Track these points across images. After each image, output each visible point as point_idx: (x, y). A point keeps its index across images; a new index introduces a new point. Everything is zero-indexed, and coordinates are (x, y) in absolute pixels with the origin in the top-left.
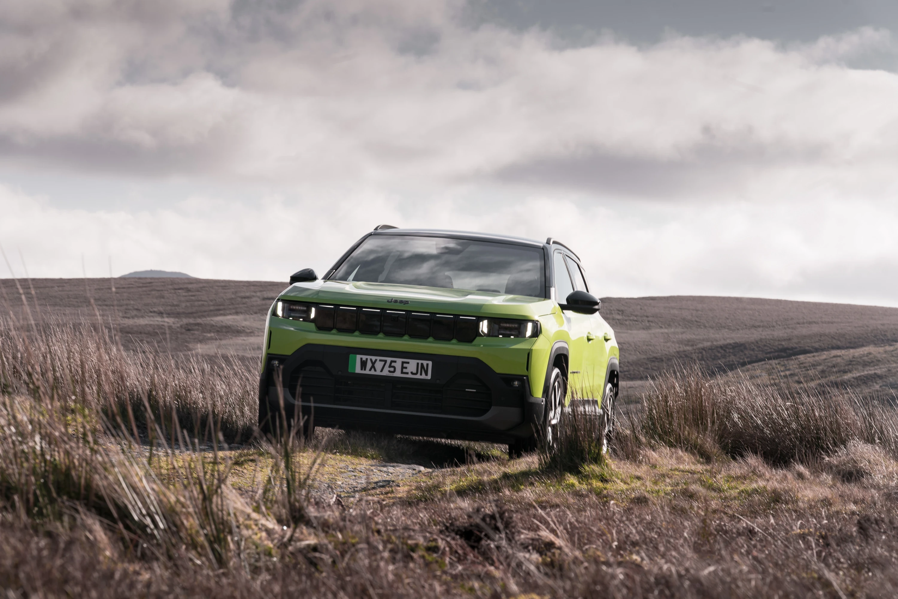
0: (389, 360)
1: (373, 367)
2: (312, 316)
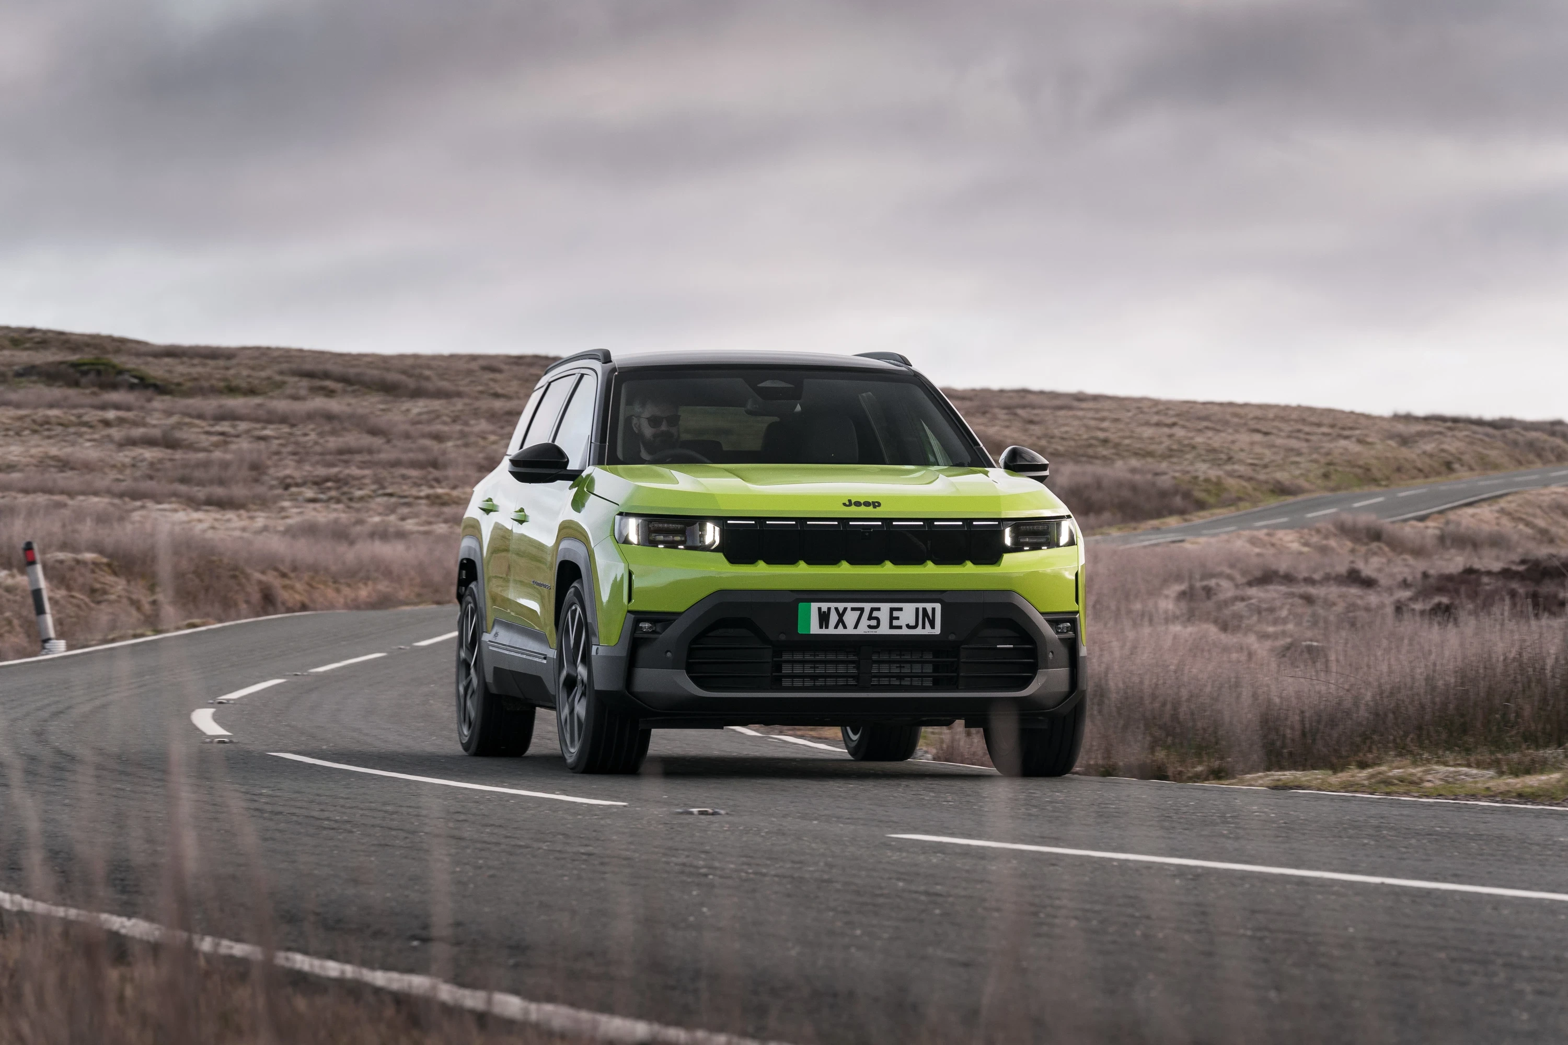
0: (867, 606)
1: (841, 621)
2: (708, 540)
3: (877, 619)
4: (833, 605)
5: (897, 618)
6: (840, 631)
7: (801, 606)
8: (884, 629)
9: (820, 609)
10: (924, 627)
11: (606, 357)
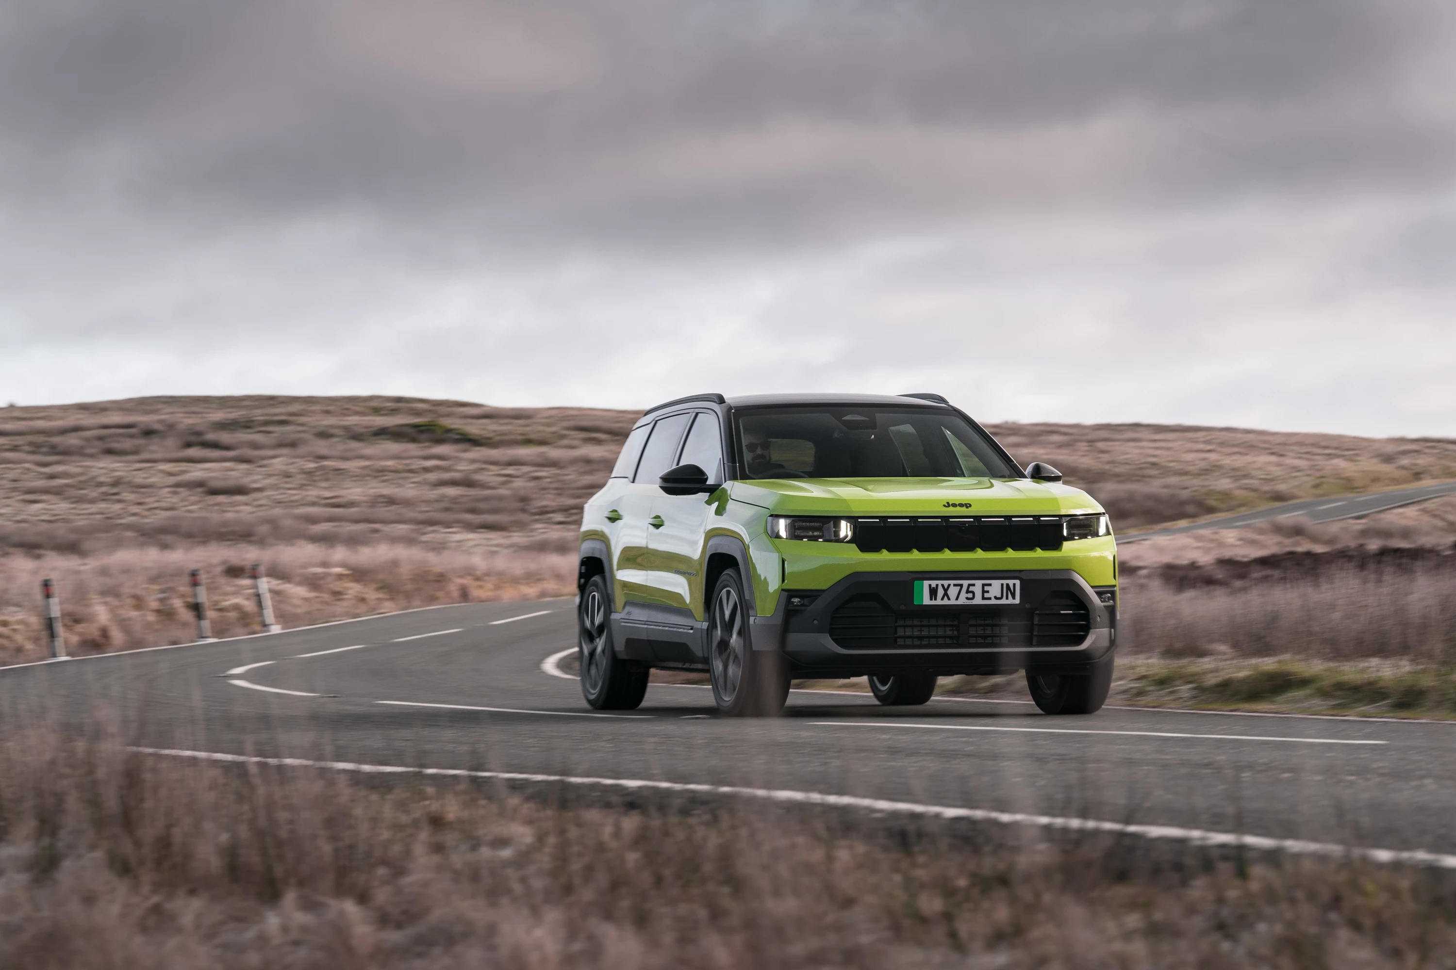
0: (965, 583)
1: (946, 594)
2: (842, 534)
3: (973, 593)
4: (940, 582)
5: (988, 592)
6: (946, 602)
7: (916, 583)
8: (978, 601)
9: (930, 585)
10: (1007, 598)
11: (720, 400)
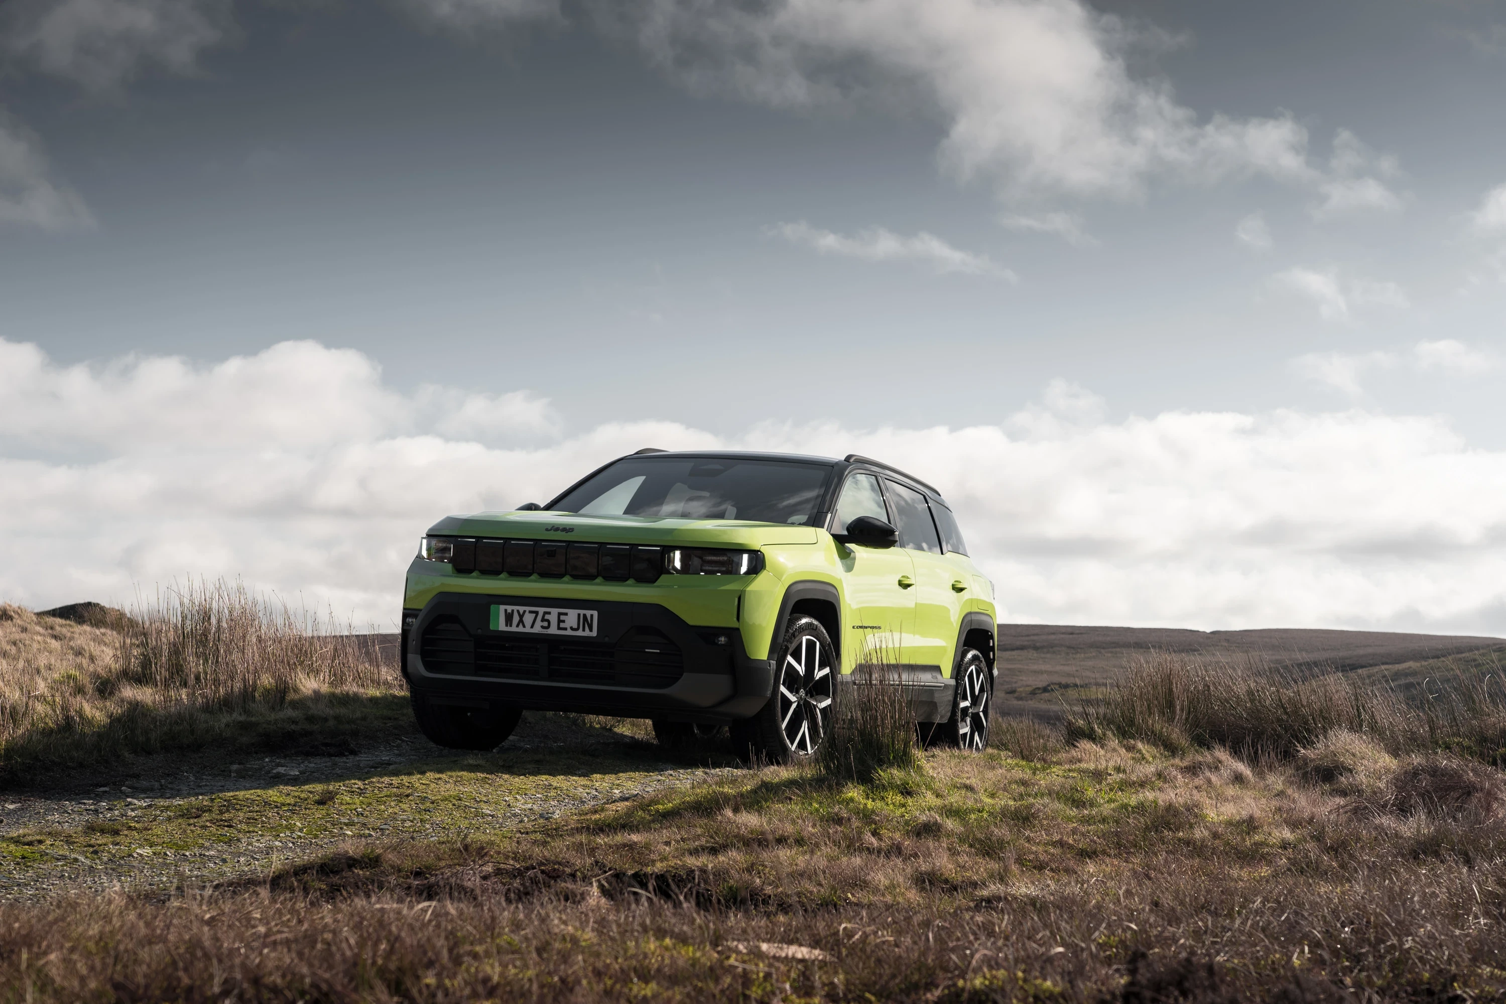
0: (541, 610)
1: (521, 621)
3: (548, 621)
4: (516, 608)
5: (564, 621)
6: (521, 629)
7: (493, 607)
8: (553, 630)
9: (506, 610)
10: (584, 630)
